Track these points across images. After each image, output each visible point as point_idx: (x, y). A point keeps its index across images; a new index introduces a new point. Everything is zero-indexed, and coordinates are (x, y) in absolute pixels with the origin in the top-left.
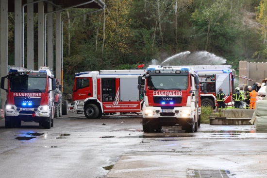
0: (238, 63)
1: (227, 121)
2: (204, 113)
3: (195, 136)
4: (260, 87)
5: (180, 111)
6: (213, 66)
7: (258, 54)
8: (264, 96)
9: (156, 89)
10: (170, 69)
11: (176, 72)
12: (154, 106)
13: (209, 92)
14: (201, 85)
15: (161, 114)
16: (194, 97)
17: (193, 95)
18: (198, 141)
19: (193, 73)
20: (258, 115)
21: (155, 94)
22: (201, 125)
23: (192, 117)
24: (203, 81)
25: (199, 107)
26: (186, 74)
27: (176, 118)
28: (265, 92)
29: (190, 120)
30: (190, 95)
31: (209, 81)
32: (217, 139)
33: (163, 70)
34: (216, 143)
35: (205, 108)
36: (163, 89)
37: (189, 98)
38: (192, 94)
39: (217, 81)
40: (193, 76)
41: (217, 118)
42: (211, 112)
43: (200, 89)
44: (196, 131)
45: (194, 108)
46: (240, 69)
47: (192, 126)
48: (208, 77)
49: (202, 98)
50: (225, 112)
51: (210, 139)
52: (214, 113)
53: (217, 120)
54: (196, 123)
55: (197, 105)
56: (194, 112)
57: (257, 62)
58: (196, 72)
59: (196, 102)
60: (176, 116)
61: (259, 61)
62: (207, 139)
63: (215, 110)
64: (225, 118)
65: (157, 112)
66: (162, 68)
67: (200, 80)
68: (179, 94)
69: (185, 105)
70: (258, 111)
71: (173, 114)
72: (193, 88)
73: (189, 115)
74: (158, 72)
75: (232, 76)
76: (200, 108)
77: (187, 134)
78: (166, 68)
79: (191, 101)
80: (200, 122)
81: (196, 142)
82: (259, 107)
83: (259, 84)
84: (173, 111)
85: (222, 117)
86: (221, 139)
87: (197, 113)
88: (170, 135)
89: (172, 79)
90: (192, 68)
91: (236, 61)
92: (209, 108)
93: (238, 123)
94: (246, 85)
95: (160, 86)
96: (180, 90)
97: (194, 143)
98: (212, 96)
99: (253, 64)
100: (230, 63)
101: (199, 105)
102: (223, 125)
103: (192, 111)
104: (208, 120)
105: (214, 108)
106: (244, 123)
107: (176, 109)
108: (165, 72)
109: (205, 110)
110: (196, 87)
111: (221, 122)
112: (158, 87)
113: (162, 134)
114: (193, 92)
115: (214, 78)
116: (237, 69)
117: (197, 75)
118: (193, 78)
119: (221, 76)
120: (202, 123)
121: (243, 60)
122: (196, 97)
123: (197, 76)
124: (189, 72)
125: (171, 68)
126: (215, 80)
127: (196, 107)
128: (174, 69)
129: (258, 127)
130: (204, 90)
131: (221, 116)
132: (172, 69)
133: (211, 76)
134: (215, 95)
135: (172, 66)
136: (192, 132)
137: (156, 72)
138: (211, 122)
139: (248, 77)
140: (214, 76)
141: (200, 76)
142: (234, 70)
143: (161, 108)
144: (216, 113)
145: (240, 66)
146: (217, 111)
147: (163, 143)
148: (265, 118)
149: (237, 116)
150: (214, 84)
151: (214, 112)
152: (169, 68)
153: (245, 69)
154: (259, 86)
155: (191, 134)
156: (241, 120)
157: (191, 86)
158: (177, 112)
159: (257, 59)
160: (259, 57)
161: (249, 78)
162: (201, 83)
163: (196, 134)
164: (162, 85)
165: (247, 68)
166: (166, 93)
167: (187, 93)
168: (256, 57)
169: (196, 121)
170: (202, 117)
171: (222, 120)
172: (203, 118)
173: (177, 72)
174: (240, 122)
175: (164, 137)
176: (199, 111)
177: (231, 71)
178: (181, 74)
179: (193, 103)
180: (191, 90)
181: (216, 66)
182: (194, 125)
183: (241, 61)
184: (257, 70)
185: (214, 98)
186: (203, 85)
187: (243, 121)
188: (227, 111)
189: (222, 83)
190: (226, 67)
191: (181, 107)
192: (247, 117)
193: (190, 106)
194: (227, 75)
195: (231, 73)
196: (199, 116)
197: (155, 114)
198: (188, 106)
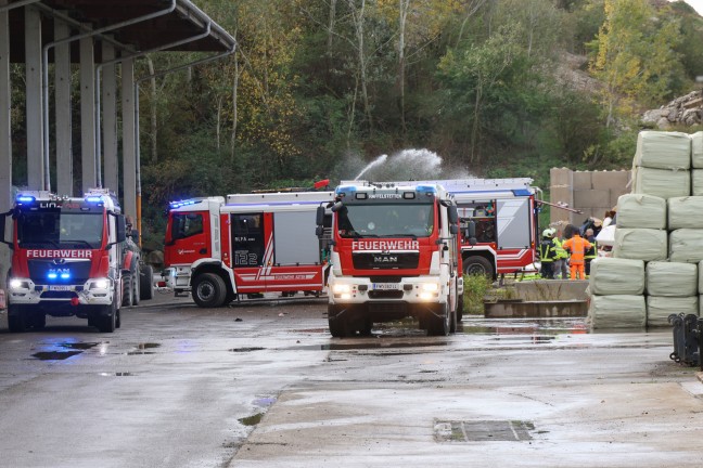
0: (549, 172)
1: (525, 308)
2: (470, 291)
3: (450, 343)
4: (600, 228)
5: (414, 287)
6: (489, 181)
7: (594, 152)
8: (608, 248)
9: (358, 237)
10: (391, 188)
11: (404, 196)
12: (354, 276)
13: (481, 241)
14: (461, 225)
15: (371, 294)
16: (447, 253)
17: (446, 248)
18: (458, 356)
19: (443, 198)
20: (597, 292)
21: (357, 249)
22: (464, 318)
23: (443, 299)
24: (467, 217)
25: (459, 276)
26: (427, 199)
27: (406, 303)
28: (613, 239)
29: (439, 307)
30: (437, 250)
31: (481, 215)
32: (502, 349)
33: (374, 192)
34: (500, 359)
35: (474, 278)
36: (375, 236)
37: (436, 255)
38: (442, 246)
39: (500, 215)
40: (445, 205)
41: (500, 302)
42: (488, 288)
43: (461, 235)
44: (452, 331)
45: (447, 278)
46: (554, 186)
47: (444, 320)
48: (479, 206)
49: (466, 254)
50: (518, 286)
51: (486, 349)
52: (494, 290)
53: (501, 307)
54: (452, 313)
55: (455, 272)
56: (447, 289)
57: (592, 170)
58: (452, 194)
59: (452, 266)
60: (406, 297)
61: (597, 168)
62: (479, 349)
63: (497, 283)
64: (520, 301)
65: (363, 288)
66: (372, 188)
67: (460, 213)
68: (412, 248)
69: (427, 273)
70: (597, 284)
71: (399, 294)
72: (445, 233)
73: (437, 295)
74: (363, 196)
75: (535, 203)
76: (461, 278)
77: (432, 340)
78: (380, 186)
79: (441, 263)
80: (461, 310)
81: (453, 356)
82: (598, 275)
83: (597, 222)
84: (399, 286)
85: (513, 298)
86: (511, 349)
87: (454, 291)
88: (394, 341)
89: (395, 213)
90: (441, 187)
91: (543, 168)
92: (483, 278)
93: (551, 311)
95: (367, 228)
96: (414, 237)
97: (450, 360)
98: (487, 251)
99: (583, 175)
100: (529, 173)
101: (458, 271)
102: (514, 316)
103: (443, 287)
104: (480, 307)
105: (495, 278)
106: (564, 311)
107: (406, 281)
108: (380, 196)
109: (474, 284)
110: (451, 230)
111: (510, 310)
112: (363, 232)
113: (374, 342)
114: (444, 241)
115: (492, 209)
116: (545, 188)
117: (453, 201)
118: (444, 210)
119: (508, 203)
120: (467, 313)
121: (559, 166)
122: (452, 254)
123: (454, 204)
124: (435, 194)
125: (393, 186)
126: (494, 213)
127: (452, 276)
128: (400, 188)
129: (598, 321)
130: (470, 237)
131: (509, 296)
132: (394, 188)
133: (486, 205)
134: (495, 249)
135: (396, 183)
136: (443, 334)
137: (359, 196)
138: (488, 310)
139: (572, 204)
140: (493, 204)
141: (459, 205)
142: (538, 189)
143: (372, 281)
144: (498, 290)
145: (553, 179)
146: (501, 285)
147: (375, 360)
148: (613, 300)
149: (547, 296)
150: (494, 222)
151: (495, 287)
152: (388, 186)
153: (565, 186)
154: (597, 225)
155: (441, 339)
156: (558, 305)
157: (440, 226)
158: (408, 288)
159: (591, 163)
161: (574, 207)
162: (462, 220)
163: (453, 338)
164: (371, 226)
165: (569, 183)
166: (382, 244)
167: (432, 243)
168: (590, 158)
169: (453, 309)
170: (465, 299)
171: (513, 306)
172: (469, 302)
173: (407, 196)
174: (555, 309)
175: (378, 346)
176: (459, 286)
177: (533, 192)
178: (415, 201)
179: (445, 268)
180: (440, 236)
181: (498, 181)
182: (448, 320)
183: (555, 168)
184: (592, 188)
185: (493, 256)
186: (467, 225)
187: (561, 306)
188: (524, 284)
189: (512, 219)
190: (520, 183)
191: (418, 276)
192: (572, 298)
193: (438, 275)
194: (523, 201)
195: (532, 196)
196: (460, 298)
197: (358, 293)
198: (433, 275)
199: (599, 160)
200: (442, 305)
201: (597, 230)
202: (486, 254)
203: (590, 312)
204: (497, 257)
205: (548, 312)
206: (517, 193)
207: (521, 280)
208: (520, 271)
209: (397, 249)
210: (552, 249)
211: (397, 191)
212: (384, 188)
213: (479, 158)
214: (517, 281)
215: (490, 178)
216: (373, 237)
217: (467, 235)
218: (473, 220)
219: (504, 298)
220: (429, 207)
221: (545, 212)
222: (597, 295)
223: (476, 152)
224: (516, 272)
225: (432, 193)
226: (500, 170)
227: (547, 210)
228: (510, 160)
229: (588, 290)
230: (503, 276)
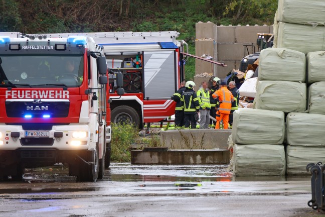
0: (194, 26)
1: (170, 156)
2: (117, 139)
3: (98, 189)
4: (243, 80)
5: (64, 134)
6: (137, 34)
7: (237, 7)
8: (250, 99)
9: (11, 86)
10: (43, 40)
11: (55, 48)
12: (7, 124)
13: (129, 91)
14: (110, 76)
15: (23, 141)
16: (96, 102)
17: (95, 98)
18: (106, 201)
19: (93, 50)
20: (239, 141)
21: (10, 97)
22: (112, 165)
23: (92, 146)
24: (115, 67)
25: (108, 124)
26: (80, 51)
27: (56, 150)
28: (255, 91)
29: (87, 154)
30: (87, 99)
31: (129, 66)
32: (147, 195)
33: (27, 43)
34: (146, 204)
35: (121, 127)
36: (27, 85)
37: (85, 104)
38: (91, 96)
39: (147, 66)
40: (94, 56)
41: (146, 150)
42: (134, 136)
43: (110, 86)
44: (100, 178)
45: (95, 126)
46: (199, 40)
47: (92, 167)
48: (127, 58)
49: (115, 104)
50: (164, 135)
51: (132, 195)
52: (141, 139)
53: (147, 155)
54: (100, 161)
55: (104, 121)
56: (95, 137)
57: (235, 24)
58: (101, 46)
59: (102, 114)
60: (56, 145)
61: (240, 23)
62: (126, 195)
63: (143, 132)
64: (166, 149)
65: (15, 135)
66: (25, 39)
67: (109, 64)
68: (63, 97)
69: (76, 121)
70: (240, 134)
71: (49, 141)
72: (94, 83)
73: (86, 142)
74: (16, 47)
75: (181, 56)
76: (109, 127)
77: (81, 185)
78: (33, 38)
79: (90, 112)
80: (109, 158)
81: (102, 202)
82: (241, 125)
83: (240, 74)
84: (50, 134)
85: (158, 146)
86: (156, 195)
87: (102, 139)
88: (44, 186)
89: (46, 64)
90: (92, 39)
91: (188, 22)
92: (130, 126)
93: (195, 159)
94: (210, 75)
95: (20, 78)
96: (64, 87)
97: (97, 205)
98: (135, 101)
99: (227, 29)
100: (175, 26)
101: (107, 120)
102: (159, 164)
103: (92, 135)
104: (127, 155)
105: (141, 127)
106: (208, 160)
107: (56, 129)
108: (33, 47)
109: (121, 132)
110: (100, 81)
111: (156, 158)
112: (16, 81)
113: (26, 186)
114: (94, 91)
115: (140, 61)
116: (191, 41)
117: (102, 52)
118: (94, 61)
119: (155, 55)
120: (115, 160)
121: (204, 20)
122: (101, 104)
123: (103, 56)
124: (86, 46)
125: (45, 37)
126: (142, 65)
127: (101, 125)
128: (52, 40)
129: (239, 170)
130: (118, 87)
131: (155, 144)
132: (46, 40)
133: (134, 57)
134: (142, 99)
135: (48, 35)
136: (92, 181)
137: (13, 47)
138: (135, 158)
139: (216, 57)
140: (140, 56)
141: (108, 57)
142: (184, 42)
143: (24, 128)
144: (144, 139)
145: (198, 32)
146: (147, 133)
147: (27, 204)
148: (254, 149)
149: (191, 144)
150: (141, 74)
151: (141, 136)
152: (40, 38)
153: (210, 39)
154: (239, 77)
155: (89, 185)
156: (201, 153)
157: (90, 77)
158: (59, 135)
159: (234, 18)
160: (239, 13)
161: (218, 60)
162: (111, 71)
163: (102, 184)
164: (24, 76)
165: (213, 37)
166: (35, 93)
167: (81, 93)
168: (232, 14)
169: (101, 156)
170: (113, 147)
171: (159, 154)
172: (117, 150)
173: (59, 47)
174: (199, 157)
175: (30, 191)
176: (107, 135)
177: (179, 45)
178: (66, 52)
179: (94, 117)
180: (90, 86)
181: (145, 34)
182: (96, 166)
183: (200, 22)
184: (235, 42)
185: (140, 106)
186: (115, 76)
187: (204, 155)
188: (169, 133)
189: (159, 70)
190: (166, 36)
191: (68, 124)
192: (215, 147)
193: (88, 123)
194: (169, 53)
195: (177, 49)
196: (108, 145)
197: (10, 140)
198: (82, 124)
199: (242, 15)
200: (91, 152)
201: (239, 82)
202: (133, 103)
203: (232, 161)
204: (144, 107)
205: (192, 160)
206: (163, 46)
207: (167, 129)
208: (166, 121)
209: (48, 98)
210: (195, 100)
211: (49, 43)
212: (37, 40)
213: (127, 11)
214: (162, 130)
215: (138, 31)
216: (25, 87)
217: (115, 85)
218: (122, 71)
219: (150, 147)
220: (79, 58)
221: (190, 64)
222: (239, 144)
223: (124, 6)
224: (162, 121)
225: (82, 45)
226: (147, 23)
227: (192, 62)
228: (157, 14)
229: (230, 140)
230: (149, 125)
